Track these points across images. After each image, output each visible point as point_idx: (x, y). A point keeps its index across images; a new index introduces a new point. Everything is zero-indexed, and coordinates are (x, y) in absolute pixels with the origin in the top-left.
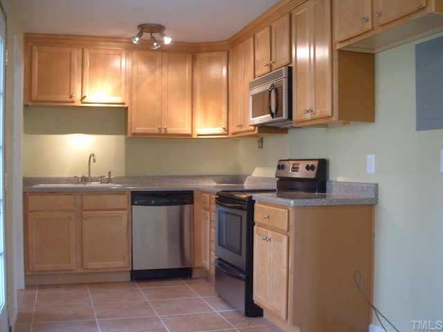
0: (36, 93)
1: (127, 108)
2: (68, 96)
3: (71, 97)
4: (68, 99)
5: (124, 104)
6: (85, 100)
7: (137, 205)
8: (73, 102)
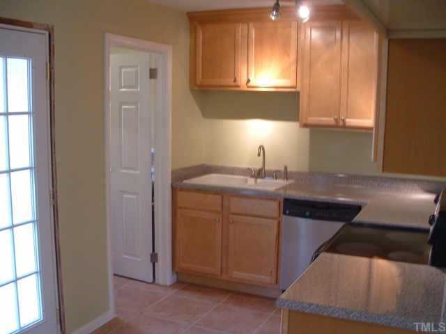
0: (200, 77)
1: (298, 93)
2: (233, 80)
3: (235, 81)
4: (233, 84)
5: (295, 87)
6: (250, 84)
7: (288, 214)
8: (238, 86)
